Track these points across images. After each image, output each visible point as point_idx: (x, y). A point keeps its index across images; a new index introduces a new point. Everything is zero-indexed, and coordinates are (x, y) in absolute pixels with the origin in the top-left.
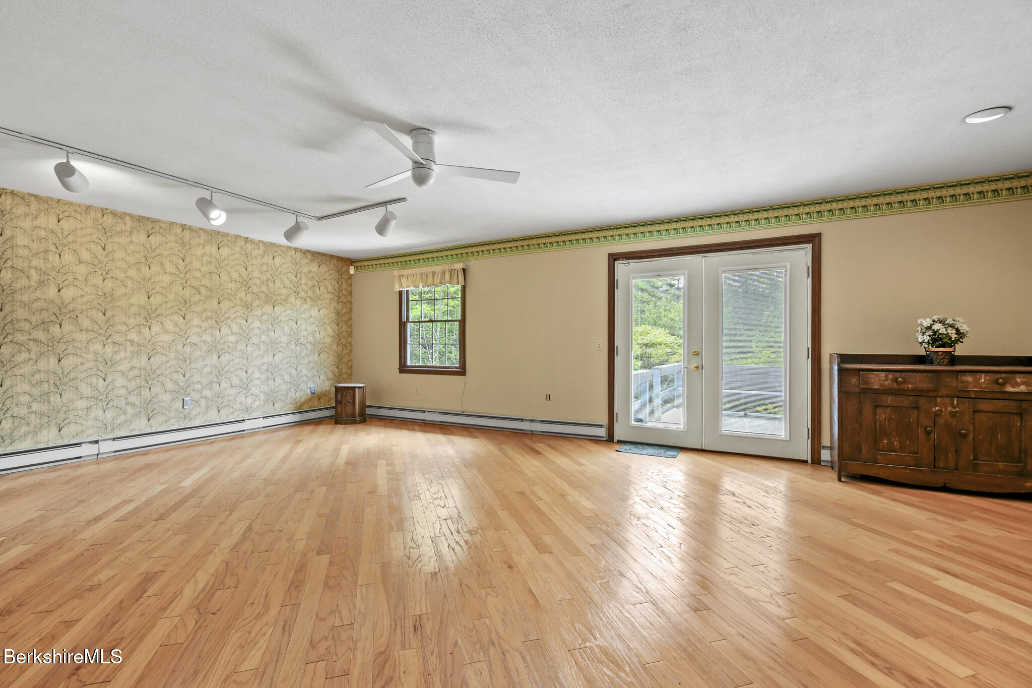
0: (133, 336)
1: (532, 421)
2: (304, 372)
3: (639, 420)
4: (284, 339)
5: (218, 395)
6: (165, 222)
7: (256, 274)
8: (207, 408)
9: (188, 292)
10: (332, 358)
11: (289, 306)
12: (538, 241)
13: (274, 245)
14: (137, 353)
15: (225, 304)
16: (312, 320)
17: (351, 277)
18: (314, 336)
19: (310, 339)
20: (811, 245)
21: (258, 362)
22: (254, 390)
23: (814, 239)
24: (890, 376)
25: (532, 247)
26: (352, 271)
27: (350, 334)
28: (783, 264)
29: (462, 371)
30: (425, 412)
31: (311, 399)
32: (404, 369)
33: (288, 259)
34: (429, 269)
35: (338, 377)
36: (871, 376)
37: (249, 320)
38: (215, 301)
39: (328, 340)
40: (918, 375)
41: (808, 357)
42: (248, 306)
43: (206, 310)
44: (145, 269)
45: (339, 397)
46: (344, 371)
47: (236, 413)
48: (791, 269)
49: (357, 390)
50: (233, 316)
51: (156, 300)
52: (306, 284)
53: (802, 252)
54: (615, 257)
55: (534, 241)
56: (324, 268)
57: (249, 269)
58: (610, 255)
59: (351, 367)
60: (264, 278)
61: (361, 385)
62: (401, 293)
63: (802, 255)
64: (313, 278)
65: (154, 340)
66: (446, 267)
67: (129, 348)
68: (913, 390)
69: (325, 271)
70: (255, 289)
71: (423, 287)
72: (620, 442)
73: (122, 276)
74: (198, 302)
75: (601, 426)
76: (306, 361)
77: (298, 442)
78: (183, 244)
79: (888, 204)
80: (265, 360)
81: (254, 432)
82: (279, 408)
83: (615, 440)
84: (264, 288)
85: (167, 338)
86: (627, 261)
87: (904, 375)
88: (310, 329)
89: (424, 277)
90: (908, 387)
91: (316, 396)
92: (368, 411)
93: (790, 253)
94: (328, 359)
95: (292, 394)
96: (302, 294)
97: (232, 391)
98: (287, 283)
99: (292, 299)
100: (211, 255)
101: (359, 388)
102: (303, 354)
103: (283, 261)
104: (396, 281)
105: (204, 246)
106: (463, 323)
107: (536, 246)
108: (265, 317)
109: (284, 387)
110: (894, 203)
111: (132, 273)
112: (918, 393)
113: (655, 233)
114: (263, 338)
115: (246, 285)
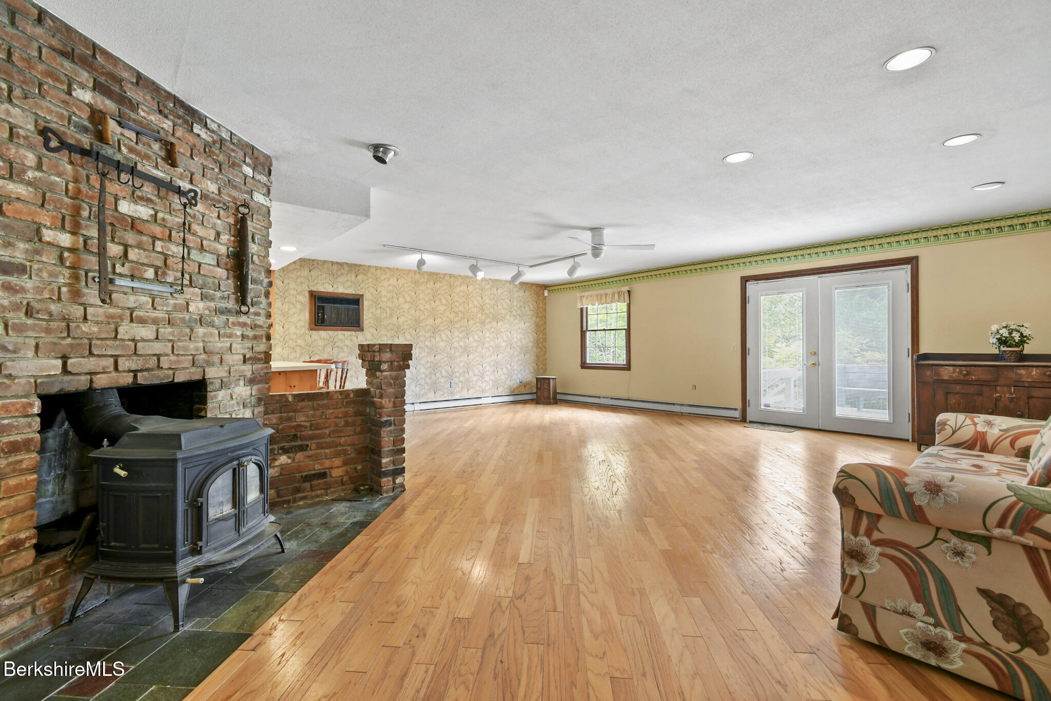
0: (428, 343)
1: (682, 405)
2: (516, 367)
3: (767, 406)
4: (503, 344)
5: (467, 380)
6: (442, 274)
7: (488, 301)
8: (462, 388)
9: (452, 315)
10: (533, 357)
11: (506, 321)
12: (685, 268)
13: (497, 280)
14: (429, 353)
15: (471, 322)
16: (520, 330)
17: (545, 298)
18: (521, 342)
19: (519, 344)
20: (910, 266)
21: (488, 360)
22: (487, 379)
23: (913, 261)
24: (958, 370)
25: (681, 273)
26: (546, 293)
27: (545, 340)
28: (887, 282)
29: (628, 367)
30: (600, 397)
31: (519, 387)
32: (584, 365)
33: (506, 289)
34: (603, 292)
35: (537, 371)
36: (942, 370)
37: (484, 332)
38: (466, 321)
39: (530, 345)
40: (980, 368)
41: (909, 356)
42: (483, 323)
43: (461, 326)
44: (433, 303)
45: (539, 386)
46: (541, 367)
47: (477, 393)
48: (893, 284)
49: (551, 380)
50: (475, 330)
51: (438, 321)
52: (516, 305)
53: (903, 272)
54: (746, 279)
55: (683, 269)
56: (527, 293)
57: (484, 298)
58: (742, 278)
59: (545, 365)
60: (492, 303)
61: (554, 377)
62: (582, 310)
63: (903, 274)
64: (520, 301)
65: (437, 346)
66: (615, 290)
67: (426, 350)
68: (976, 381)
69: (527, 295)
70: (487, 311)
71: (599, 305)
72: (751, 422)
73: (423, 308)
74: (457, 322)
75: (736, 409)
76: (516, 360)
77: (516, 412)
78: (450, 286)
79: (976, 231)
80: (493, 358)
81: (486, 406)
82: (500, 391)
83: (748, 421)
84: (492, 310)
85: (442, 344)
86: (756, 282)
87: (968, 369)
88: (519, 337)
89: (599, 297)
90: (972, 378)
91: (523, 384)
92: (559, 397)
93: (893, 272)
94: (530, 358)
95: (508, 382)
96: (514, 313)
97: (475, 379)
98: (505, 306)
99: (508, 317)
100: (464, 292)
101: (553, 379)
102: (515, 355)
103: (503, 291)
104: (579, 301)
105: (460, 286)
106: (628, 331)
107: (684, 272)
108: (493, 330)
109: (503, 377)
110: (982, 230)
111: (427, 306)
112: (981, 383)
113: (779, 260)
114: (492, 343)
115: (482, 309)
